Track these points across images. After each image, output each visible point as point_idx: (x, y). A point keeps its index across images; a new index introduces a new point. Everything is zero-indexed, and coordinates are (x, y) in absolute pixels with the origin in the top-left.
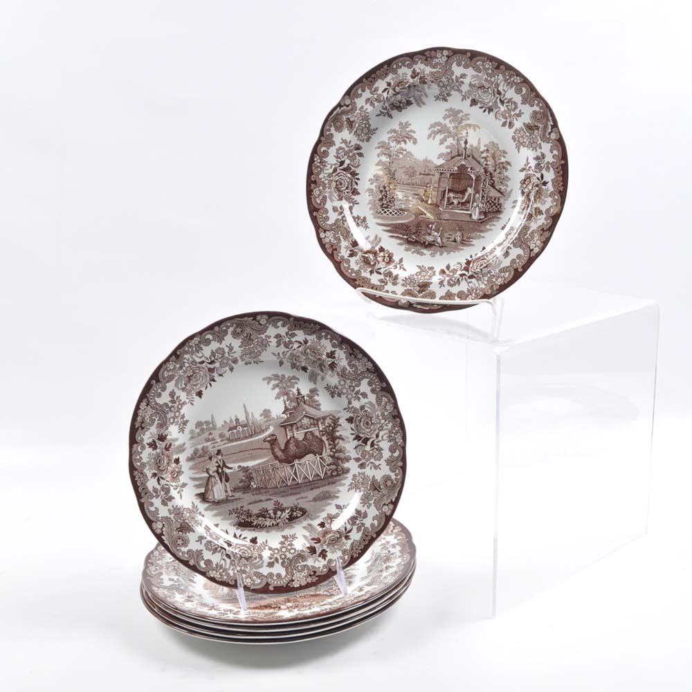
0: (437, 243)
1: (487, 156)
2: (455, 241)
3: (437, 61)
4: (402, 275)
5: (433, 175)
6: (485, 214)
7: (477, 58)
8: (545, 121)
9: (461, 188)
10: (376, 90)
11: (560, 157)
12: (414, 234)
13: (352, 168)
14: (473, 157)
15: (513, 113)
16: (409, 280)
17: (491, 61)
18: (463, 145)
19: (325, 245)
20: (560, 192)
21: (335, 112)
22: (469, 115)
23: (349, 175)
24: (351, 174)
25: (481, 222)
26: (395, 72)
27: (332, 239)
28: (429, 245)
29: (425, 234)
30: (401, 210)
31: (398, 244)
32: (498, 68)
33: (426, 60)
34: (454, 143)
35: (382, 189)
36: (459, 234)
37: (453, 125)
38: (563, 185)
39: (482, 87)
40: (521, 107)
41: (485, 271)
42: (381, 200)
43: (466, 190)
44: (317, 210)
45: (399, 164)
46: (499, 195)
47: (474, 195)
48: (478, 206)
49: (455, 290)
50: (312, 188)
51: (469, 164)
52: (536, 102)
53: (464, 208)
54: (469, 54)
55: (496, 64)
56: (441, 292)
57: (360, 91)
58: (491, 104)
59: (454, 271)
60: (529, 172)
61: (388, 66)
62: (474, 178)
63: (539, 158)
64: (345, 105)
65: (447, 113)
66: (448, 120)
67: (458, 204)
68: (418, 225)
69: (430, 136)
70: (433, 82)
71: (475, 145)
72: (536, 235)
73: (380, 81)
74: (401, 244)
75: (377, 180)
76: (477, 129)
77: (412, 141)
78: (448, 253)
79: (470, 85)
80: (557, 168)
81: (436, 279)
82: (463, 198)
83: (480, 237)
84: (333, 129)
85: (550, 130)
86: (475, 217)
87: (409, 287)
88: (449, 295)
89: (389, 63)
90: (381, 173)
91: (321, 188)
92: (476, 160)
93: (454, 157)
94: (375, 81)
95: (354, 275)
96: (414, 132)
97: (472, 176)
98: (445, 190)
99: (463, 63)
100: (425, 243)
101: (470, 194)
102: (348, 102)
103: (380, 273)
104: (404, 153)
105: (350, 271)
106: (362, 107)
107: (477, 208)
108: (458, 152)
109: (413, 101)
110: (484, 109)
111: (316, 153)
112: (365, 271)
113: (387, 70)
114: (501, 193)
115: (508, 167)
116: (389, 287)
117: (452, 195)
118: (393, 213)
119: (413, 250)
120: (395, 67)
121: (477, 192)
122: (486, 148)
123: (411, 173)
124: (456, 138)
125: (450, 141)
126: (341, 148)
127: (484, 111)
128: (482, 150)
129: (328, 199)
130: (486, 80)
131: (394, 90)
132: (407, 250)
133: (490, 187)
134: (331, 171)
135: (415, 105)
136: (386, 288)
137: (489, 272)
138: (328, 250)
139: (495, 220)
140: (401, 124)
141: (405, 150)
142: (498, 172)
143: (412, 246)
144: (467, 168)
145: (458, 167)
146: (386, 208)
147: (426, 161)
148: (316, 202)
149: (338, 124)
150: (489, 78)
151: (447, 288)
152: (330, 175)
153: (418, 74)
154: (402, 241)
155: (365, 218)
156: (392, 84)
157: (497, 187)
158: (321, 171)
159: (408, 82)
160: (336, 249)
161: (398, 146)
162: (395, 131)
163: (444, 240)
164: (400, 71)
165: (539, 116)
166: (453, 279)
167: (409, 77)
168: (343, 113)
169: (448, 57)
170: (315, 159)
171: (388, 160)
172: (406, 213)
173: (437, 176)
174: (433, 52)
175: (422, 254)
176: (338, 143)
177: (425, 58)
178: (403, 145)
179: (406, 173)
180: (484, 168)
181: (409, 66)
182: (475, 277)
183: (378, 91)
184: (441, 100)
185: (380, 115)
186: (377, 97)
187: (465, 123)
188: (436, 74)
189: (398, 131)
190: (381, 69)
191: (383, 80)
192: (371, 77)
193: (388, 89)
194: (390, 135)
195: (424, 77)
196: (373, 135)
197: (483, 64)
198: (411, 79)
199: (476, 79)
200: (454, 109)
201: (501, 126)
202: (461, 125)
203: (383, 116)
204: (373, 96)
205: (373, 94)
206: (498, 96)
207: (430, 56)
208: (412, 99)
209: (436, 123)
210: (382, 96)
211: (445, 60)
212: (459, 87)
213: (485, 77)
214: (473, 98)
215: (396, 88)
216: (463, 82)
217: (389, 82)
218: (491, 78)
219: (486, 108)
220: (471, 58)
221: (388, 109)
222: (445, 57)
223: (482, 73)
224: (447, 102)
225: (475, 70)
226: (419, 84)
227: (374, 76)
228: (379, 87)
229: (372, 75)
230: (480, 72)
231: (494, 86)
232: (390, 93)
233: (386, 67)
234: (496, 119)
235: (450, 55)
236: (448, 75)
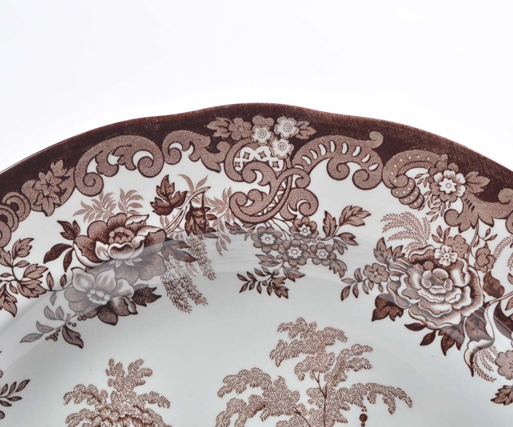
3: (254, 154)
7: (409, 155)
10: (24, 247)
17: (463, 170)
22: (369, 349)
26: (93, 186)
33: (213, 149)
37: (310, 383)
54: (377, 139)
55: (486, 181)
58: (456, 320)
61: (67, 166)
65: (285, 337)
66: (289, 365)
69: (222, 422)
70: (236, 230)
73: (35, 217)
76: (400, 403)
79: (380, 248)
89: (70, 151)
94: (20, 219)
96: (165, 403)
99: (354, 167)
109: (161, 290)
110: (426, 331)
113: (64, 178)
120: (92, 167)
127: (427, 340)
130: (442, 236)
131: (90, 251)
135: (165, 302)
140: (114, 368)
150: (454, 231)
153: (182, 198)
156: (83, 232)
159: (142, 226)
162: (92, 394)
164: (113, 185)
167: (146, 209)
169: (297, 143)
174: (238, 121)
177: (207, 141)
181: (147, 169)
183: (28, 253)
184: (264, 289)
185: (36, 337)
186: (24, 276)
187: (353, 378)
188: (250, 202)
189: (104, 393)
190: (41, 174)
191: (47, 215)
192: (4, 201)
193: (66, 247)
194: (74, 408)
195: (203, 209)
196: (10, 405)
197: (432, 176)
198: (155, 214)
199: (402, 229)
200: (314, 325)
201: (493, 400)
202: (341, 385)
203: (47, 339)
204: (8, 270)
205: (12, 267)
206: (489, 298)
207: (225, 136)
208: (155, 282)
209: (244, 372)
210: (45, 274)
211: (283, 154)
212: (336, 252)
213: (440, 227)
214: (385, 292)
215: (99, 244)
216: (352, 238)
217: (71, 222)
218: (460, 231)
219: (435, 330)
220: (386, 153)
221: (65, 317)
222: (286, 142)
223: (427, 209)
224: (287, 297)
225: (400, 198)
226: (184, 233)
227: (13, 200)
228: (32, 239)
229: (8, 195)
230: (421, 207)
231: (472, 261)
232: (75, 263)
233: (58, 167)
234: (473, 375)
235: (304, 136)
236: (296, 210)
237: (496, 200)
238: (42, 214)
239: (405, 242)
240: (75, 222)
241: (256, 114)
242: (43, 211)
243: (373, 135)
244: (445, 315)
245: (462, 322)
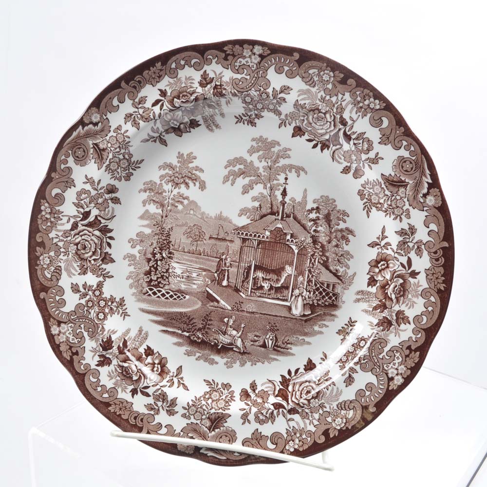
0: (237, 347)
1: (318, 218)
2: (264, 346)
3: (243, 62)
4: (183, 397)
5: (231, 241)
6: (312, 307)
7: (310, 63)
8: (417, 174)
9: (275, 265)
10: (143, 100)
11: (442, 237)
12: (200, 330)
13: (103, 221)
14: (295, 218)
15: (364, 157)
16: (193, 408)
17: (333, 70)
18: (280, 198)
19: (59, 346)
20: (439, 291)
21: (75, 134)
22: (290, 150)
23: (97, 233)
24: (100, 231)
25: (306, 320)
26: (173, 74)
27: (71, 337)
28: (224, 350)
29: (216, 332)
30: (180, 291)
31: (175, 344)
32: (343, 82)
33: (226, 59)
34: (266, 192)
35: (150, 256)
36: (270, 335)
37: (264, 164)
38: (444, 282)
39: (315, 110)
40: (378, 148)
41: (315, 403)
42: (148, 273)
43: (283, 269)
44: (45, 289)
45: (177, 219)
46: (334, 280)
47: (296, 277)
48: (301, 294)
49: (267, 430)
50: (38, 254)
51: (290, 227)
52: (405, 143)
53: (279, 296)
54: (297, 56)
55: (342, 75)
56: (245, 432)
57: (115, 102)
58: (327, 137)
59: (264, 395)
60: (385, 251)
61: (163, 65)
62: (296, 251)
63: (407, 234)
64: (91, 123)
65: (254, 144)
66: (256, 155)
67: (269, 290)
68: (207, 318)
69: (226, 179)
70: (235, 95)
71: (299, 199)
72: (398, 355)
73: (148, 87)
74: (178, 344)
75: (142, 241)
76: (302, 173)
77: (197, 184)
78: (254, 363)
79: (296, 105)
80: (435, 253)
81: (236, 407)
82: (278, 281)
83: (304, 343)
84: (71, 160)
85: (425, 191)
86: (297, 311)
87: (193, 420)
88: (257, 439)
89: (164, 58)
90: (148, 231)
91: (52, 254)
92: (299, 223)
93: (265, 216)
94: (142, 87)
95: (106, 395)
96: (202, 170)
97: (294, 247)
98: (250, 267)
99: (286, 68)
100: (216, 345)
101: (289, 276)
102: (95, 118)
103: (148, 395)
104: (186, 202)
105: (99, 389)
106: (119, 128)
107: (300, 299)
108: (271, 208)
109: (201, 122)
110: (314, 142)
111: (44, 198)
112: (124, 390)
113: (161, 70)
114: (338, 277)
115: (350, 237)
116: (162, 418)
117: (260, 274)
118: (168, 296)
119: (198, 355)
120: (173, 66)
121: (300, 273)
122: (315, 206)
123: (197, 235)
124: (269, 185)
125: (259, 189)
126: (83, 191)
127: (315, 146)
128: (309, 207)
129: (63, 271)
130: (323, 99)
131: (171, 102)
132: (188, 354)
133: (320, 266)
134: (68, 227)
135: (203, 127)
136: (158, 419)
137: (322, 406)
138: (65, 355)
139: (328, 317)
140: (180, 156)
141: (187, 198)
142: (334, 243)
143: (196, 349)
144: (286, 234)
145: (271, 232)
146: (156, 286)
147: (220, 217)
148: (45, 277)
149: (80, 153)
150: (328, 97)
151: (255, 425)
152: (66, 234)
153: (212, 80)
154: (181, 341)
155: (122, 300)
156: (169, 94)
157: (331, 268)
158: (52, 227)
159: (194, 92)
160: (77, 353)
161: (176, 191)
162: (170, 166)
163: (248, 344)
164: (183, 74)
165: (408, 166)
166: (264, 412)
167: (196, 85)
168: (88, 135)
169: (262, 57)
170: (43, 208)
171: (160, 211)
172: (187, 297)
173: (238, 243)
174: (237, 46)
175: (212, 362)
176: (80, 183)
177: (223, 55)
178: (183, 189)
179: (188, 234)
180: (312, 237)
181: (197, 66)
182: (298, 412)
183: (145, 103)
184: (246, 122)
185: (148, 140)
186: (143, 113)
187: (282, 162)
188: (241, 83)
189: (176, 166)
190: (151, 68)
191: (153, 86)
192: (135, 79)
193: (161, 100)
194: (163, 172)
195: (221, 85)
196: (135, 170)
197: (319, 73)
198: (200, 87)
199: (306, 96)
200: (267, 139)
201: (341, 172)
202: (277, 165)
203: (152, 141)
204: (136, 110)
205: (138, 108)
206: (341, 127)
207: (232, 53)
208: (199, 118)
209: (236, 158)
210: (152, 112)
211: (256, 62)
212: (277, 106)
213: (322, 96)
214: (298, 125)
215: (175, 99)
216: (284, 99)
217: (164, 90)
218: (330, 97)
219: (318, 142)
220: (300, 62)
221: (160, 132)
222: (258, 57)
223: (317, 87)
224: (255, 126)
225: (305, 82)
226: (212, 96)
227: (139, 79)
228: (147, 97)
229: (137, 77)
230: (314, 86)
231: (335, 110)
232: (165, 107)
233: (159, 65)
234: (333, 161)
235: (266, 54)
236: (260, 87)
237: (346, 84)
238: (151, 86)
239: (307, 102)
240: (165, 90)
241: (245, 44)
242: (152, 84)
243: (295, 54)
244: (322, 135)
245: (330, 137)
